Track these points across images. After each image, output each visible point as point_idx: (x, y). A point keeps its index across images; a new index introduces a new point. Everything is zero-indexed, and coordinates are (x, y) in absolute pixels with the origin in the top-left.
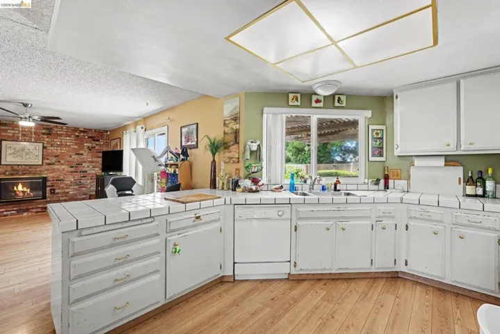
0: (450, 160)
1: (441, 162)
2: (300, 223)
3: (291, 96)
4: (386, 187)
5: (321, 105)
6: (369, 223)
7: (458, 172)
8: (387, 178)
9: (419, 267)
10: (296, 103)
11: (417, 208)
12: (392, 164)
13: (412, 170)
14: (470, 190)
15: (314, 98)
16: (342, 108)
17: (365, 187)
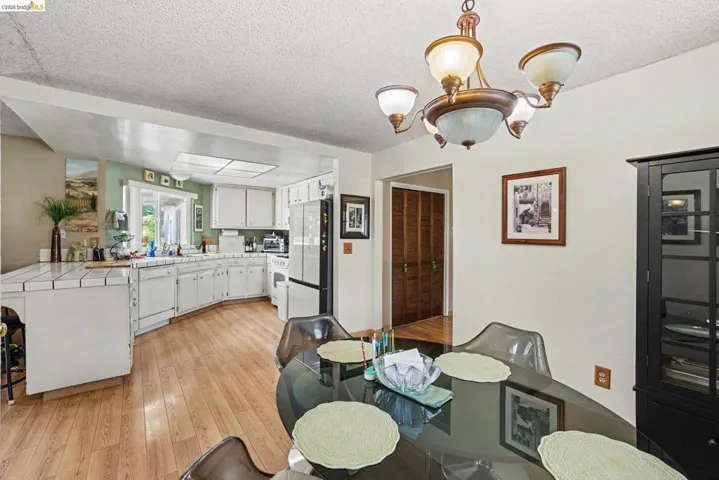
0: (241, 232)
1: (237, 233)
2: (180, 277)
3: (148, 173)
4: (204, 251)
5: (167, 184)
6: (211, 272)
7: (242, 239)
8: (204, 244)
9: (235, 294)
10: (150, 180)
11: (232, 260)
12: (208, 234)
13: (220, 238)
14: (247, 248)
15: (164, 178)
16: (180, 189)
17: (191, 251)
